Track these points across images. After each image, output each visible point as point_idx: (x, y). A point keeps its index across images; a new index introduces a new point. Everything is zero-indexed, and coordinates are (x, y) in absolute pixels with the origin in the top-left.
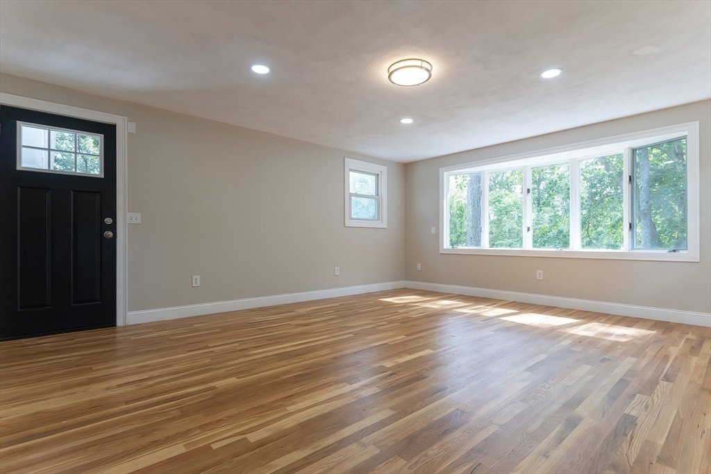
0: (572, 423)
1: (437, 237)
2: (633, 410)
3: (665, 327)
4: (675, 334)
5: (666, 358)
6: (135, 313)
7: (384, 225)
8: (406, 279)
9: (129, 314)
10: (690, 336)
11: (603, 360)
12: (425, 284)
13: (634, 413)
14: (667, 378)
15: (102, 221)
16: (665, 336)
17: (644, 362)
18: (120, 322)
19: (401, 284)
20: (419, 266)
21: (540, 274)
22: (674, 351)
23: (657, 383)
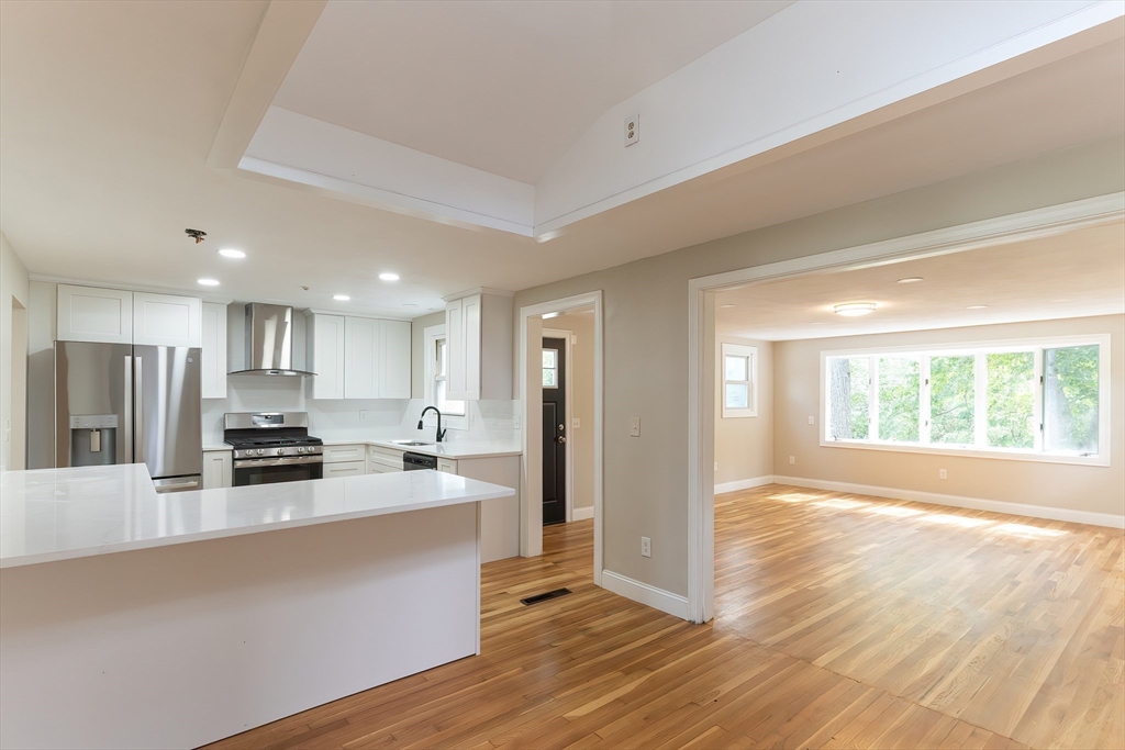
0: (1016, 584)
1: (817, 429)
2: (1054, 578)
3: (1076, 527)
4: (1085, 534)
5: (1077, 551)
6: (580, 509)
7: (754, 413)
8: (774, 474)
9: (574, 511)
10: (1099, 535)
11: (1025, 552)
12: (801, 479)
13: (1055, 580)
14: (1077, 563)
15: (557, 427)
16: (1076, 535)
17: (1058, 554)
18: (568, 520)
19: (770, 479)
20: (792, 459)
21: (943, 474)
22: (1084, 547)
23: (1069, 566)
